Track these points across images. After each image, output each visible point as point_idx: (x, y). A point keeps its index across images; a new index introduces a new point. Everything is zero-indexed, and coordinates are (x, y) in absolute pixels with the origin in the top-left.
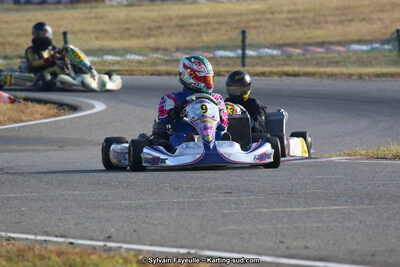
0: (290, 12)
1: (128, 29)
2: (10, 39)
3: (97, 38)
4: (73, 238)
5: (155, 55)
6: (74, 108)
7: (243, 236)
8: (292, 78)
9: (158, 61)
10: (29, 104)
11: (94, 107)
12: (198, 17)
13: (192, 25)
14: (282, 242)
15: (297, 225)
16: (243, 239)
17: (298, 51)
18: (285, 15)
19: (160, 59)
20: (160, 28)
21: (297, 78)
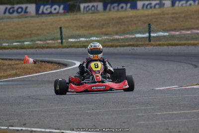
0: (173, 13)
1: (92, 25)
2: (34, 32)
3: (77, 30)
4: (64, 130)
5: (105, 37)
6: (65, 65)
7: (148, 127)
8: (174, 47)
9: (107, 40)
10: (43, 63)
11: (75, 64)
12: (127, 18)
13: (124, 22)
14: (167, 129)
15: (175, 120)
16: (148, 128)
17: (177, 33)
18: (170, 16)
19: (108, 39)
20: (108, 23)
21: (177, 47)
